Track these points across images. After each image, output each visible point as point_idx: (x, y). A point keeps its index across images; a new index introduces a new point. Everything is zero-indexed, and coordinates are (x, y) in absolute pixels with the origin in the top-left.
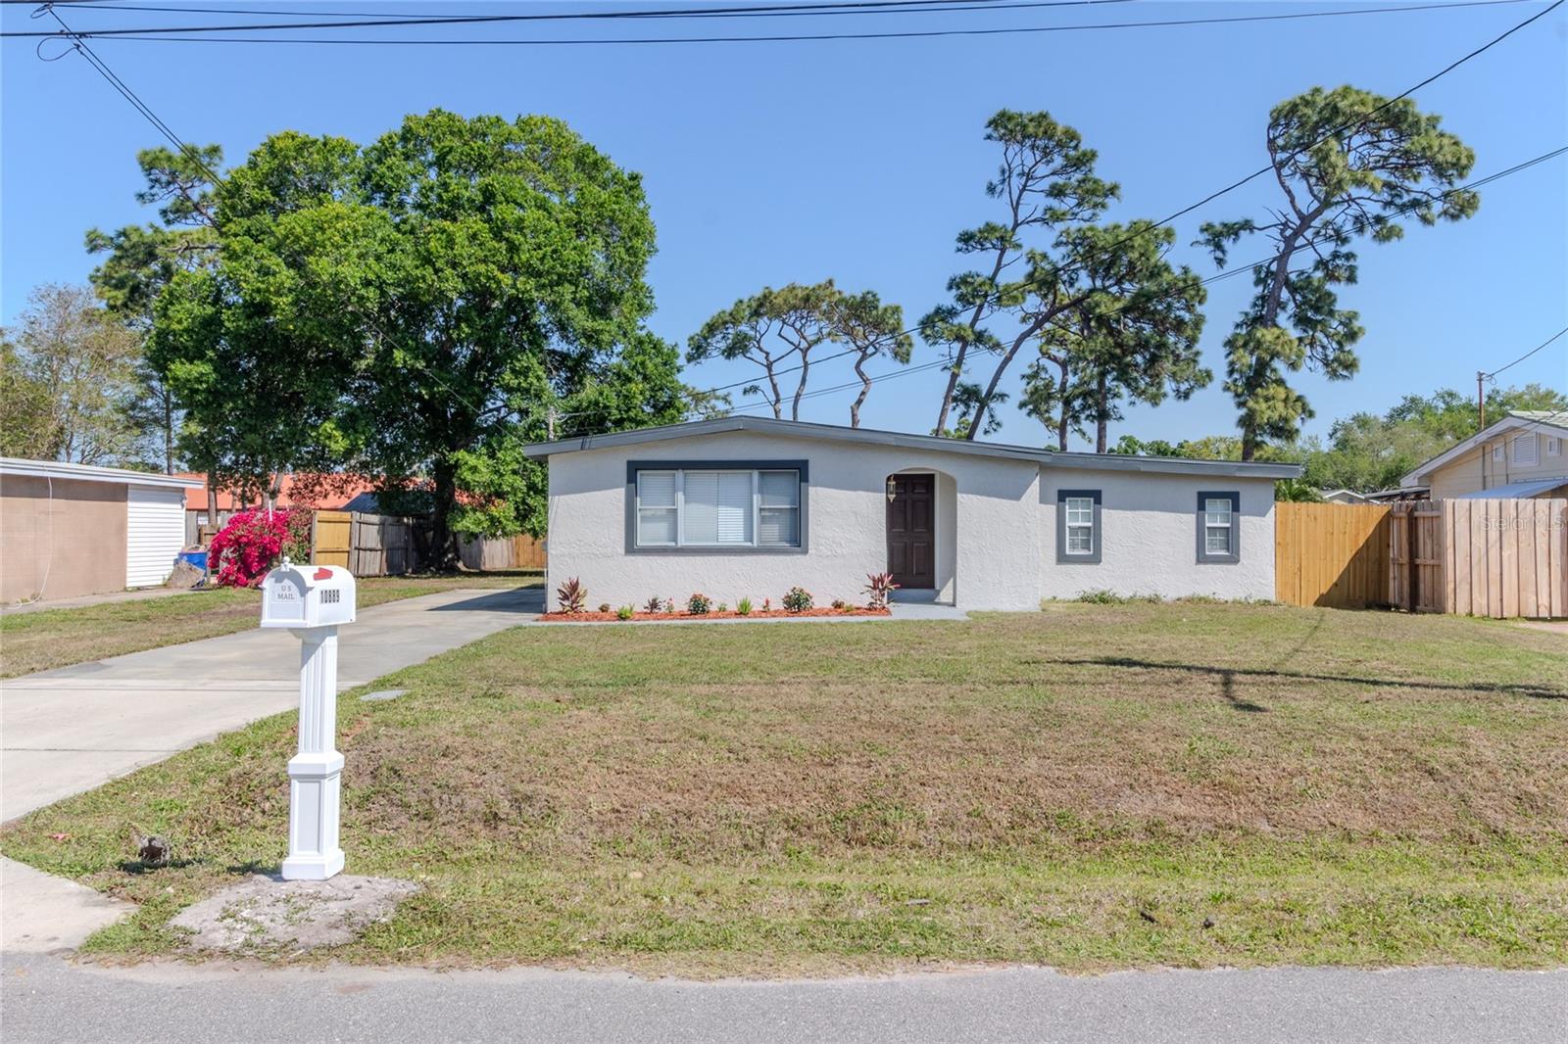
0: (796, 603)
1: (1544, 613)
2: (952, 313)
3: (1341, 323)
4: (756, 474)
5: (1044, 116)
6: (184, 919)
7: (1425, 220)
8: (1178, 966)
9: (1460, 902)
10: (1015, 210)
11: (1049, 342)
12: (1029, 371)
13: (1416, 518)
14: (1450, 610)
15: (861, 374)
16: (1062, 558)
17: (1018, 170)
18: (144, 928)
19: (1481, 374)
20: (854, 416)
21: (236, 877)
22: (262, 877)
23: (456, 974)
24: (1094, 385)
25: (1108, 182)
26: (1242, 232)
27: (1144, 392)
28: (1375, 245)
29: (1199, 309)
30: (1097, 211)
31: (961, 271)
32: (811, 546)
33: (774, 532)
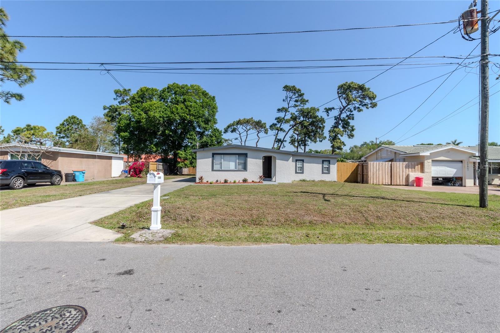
0: (245, 181)
1: (387, 184)
2: (276, 125)
3: (351, 128)
4: (237, 156)
5: (294, 86)
6: (133, 236)
7: (367, 108)
8: (312, 244)
9: (363, 234)
10: (288, 104)
11: (295, 130)
12: (291, 136)
13: (363, 166)
14: (369, 183)
15: (258, 136)
16: (296, 173)
17: (289, 97)
18: (126, 238)
19: (376, 138)
20: (257, 144)
21: (141, 229)
22: (146, 229)
23: (183, 245)
24: (303, 139)
25: (306, 100)
26: (332, 110)
27: (313, 140)
28: (358, 112)
29: (324, 124)
30: (304, 105)
31: (278, 116)
32: (248, 170)
33: (240, 167)
